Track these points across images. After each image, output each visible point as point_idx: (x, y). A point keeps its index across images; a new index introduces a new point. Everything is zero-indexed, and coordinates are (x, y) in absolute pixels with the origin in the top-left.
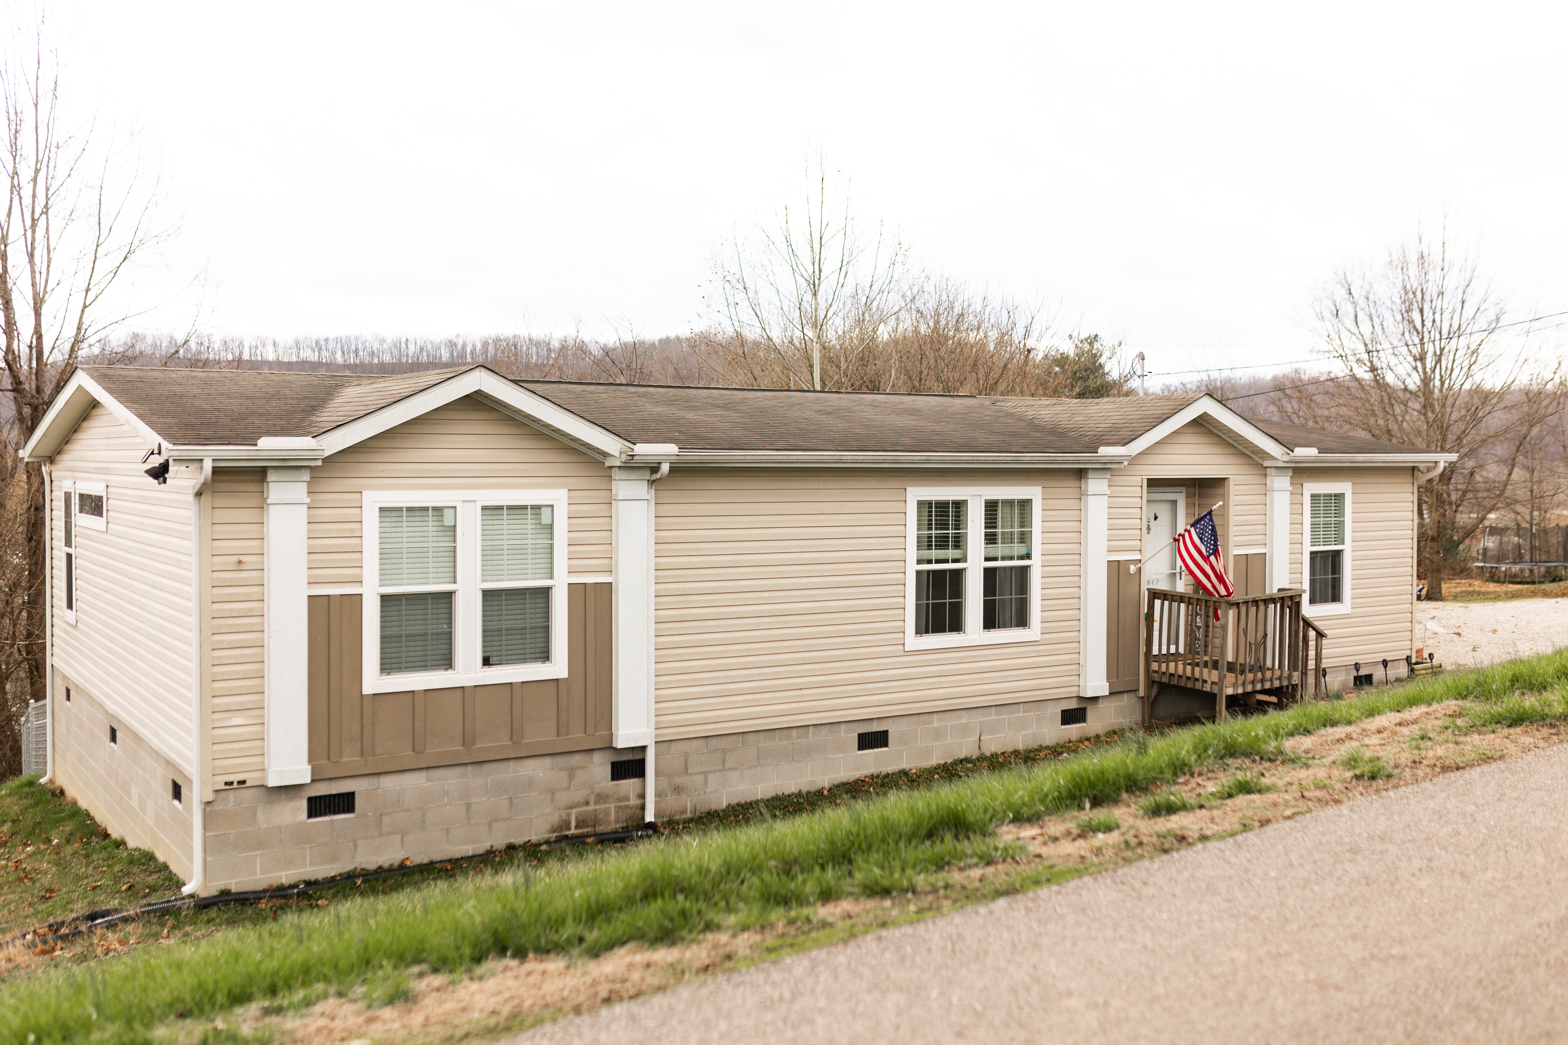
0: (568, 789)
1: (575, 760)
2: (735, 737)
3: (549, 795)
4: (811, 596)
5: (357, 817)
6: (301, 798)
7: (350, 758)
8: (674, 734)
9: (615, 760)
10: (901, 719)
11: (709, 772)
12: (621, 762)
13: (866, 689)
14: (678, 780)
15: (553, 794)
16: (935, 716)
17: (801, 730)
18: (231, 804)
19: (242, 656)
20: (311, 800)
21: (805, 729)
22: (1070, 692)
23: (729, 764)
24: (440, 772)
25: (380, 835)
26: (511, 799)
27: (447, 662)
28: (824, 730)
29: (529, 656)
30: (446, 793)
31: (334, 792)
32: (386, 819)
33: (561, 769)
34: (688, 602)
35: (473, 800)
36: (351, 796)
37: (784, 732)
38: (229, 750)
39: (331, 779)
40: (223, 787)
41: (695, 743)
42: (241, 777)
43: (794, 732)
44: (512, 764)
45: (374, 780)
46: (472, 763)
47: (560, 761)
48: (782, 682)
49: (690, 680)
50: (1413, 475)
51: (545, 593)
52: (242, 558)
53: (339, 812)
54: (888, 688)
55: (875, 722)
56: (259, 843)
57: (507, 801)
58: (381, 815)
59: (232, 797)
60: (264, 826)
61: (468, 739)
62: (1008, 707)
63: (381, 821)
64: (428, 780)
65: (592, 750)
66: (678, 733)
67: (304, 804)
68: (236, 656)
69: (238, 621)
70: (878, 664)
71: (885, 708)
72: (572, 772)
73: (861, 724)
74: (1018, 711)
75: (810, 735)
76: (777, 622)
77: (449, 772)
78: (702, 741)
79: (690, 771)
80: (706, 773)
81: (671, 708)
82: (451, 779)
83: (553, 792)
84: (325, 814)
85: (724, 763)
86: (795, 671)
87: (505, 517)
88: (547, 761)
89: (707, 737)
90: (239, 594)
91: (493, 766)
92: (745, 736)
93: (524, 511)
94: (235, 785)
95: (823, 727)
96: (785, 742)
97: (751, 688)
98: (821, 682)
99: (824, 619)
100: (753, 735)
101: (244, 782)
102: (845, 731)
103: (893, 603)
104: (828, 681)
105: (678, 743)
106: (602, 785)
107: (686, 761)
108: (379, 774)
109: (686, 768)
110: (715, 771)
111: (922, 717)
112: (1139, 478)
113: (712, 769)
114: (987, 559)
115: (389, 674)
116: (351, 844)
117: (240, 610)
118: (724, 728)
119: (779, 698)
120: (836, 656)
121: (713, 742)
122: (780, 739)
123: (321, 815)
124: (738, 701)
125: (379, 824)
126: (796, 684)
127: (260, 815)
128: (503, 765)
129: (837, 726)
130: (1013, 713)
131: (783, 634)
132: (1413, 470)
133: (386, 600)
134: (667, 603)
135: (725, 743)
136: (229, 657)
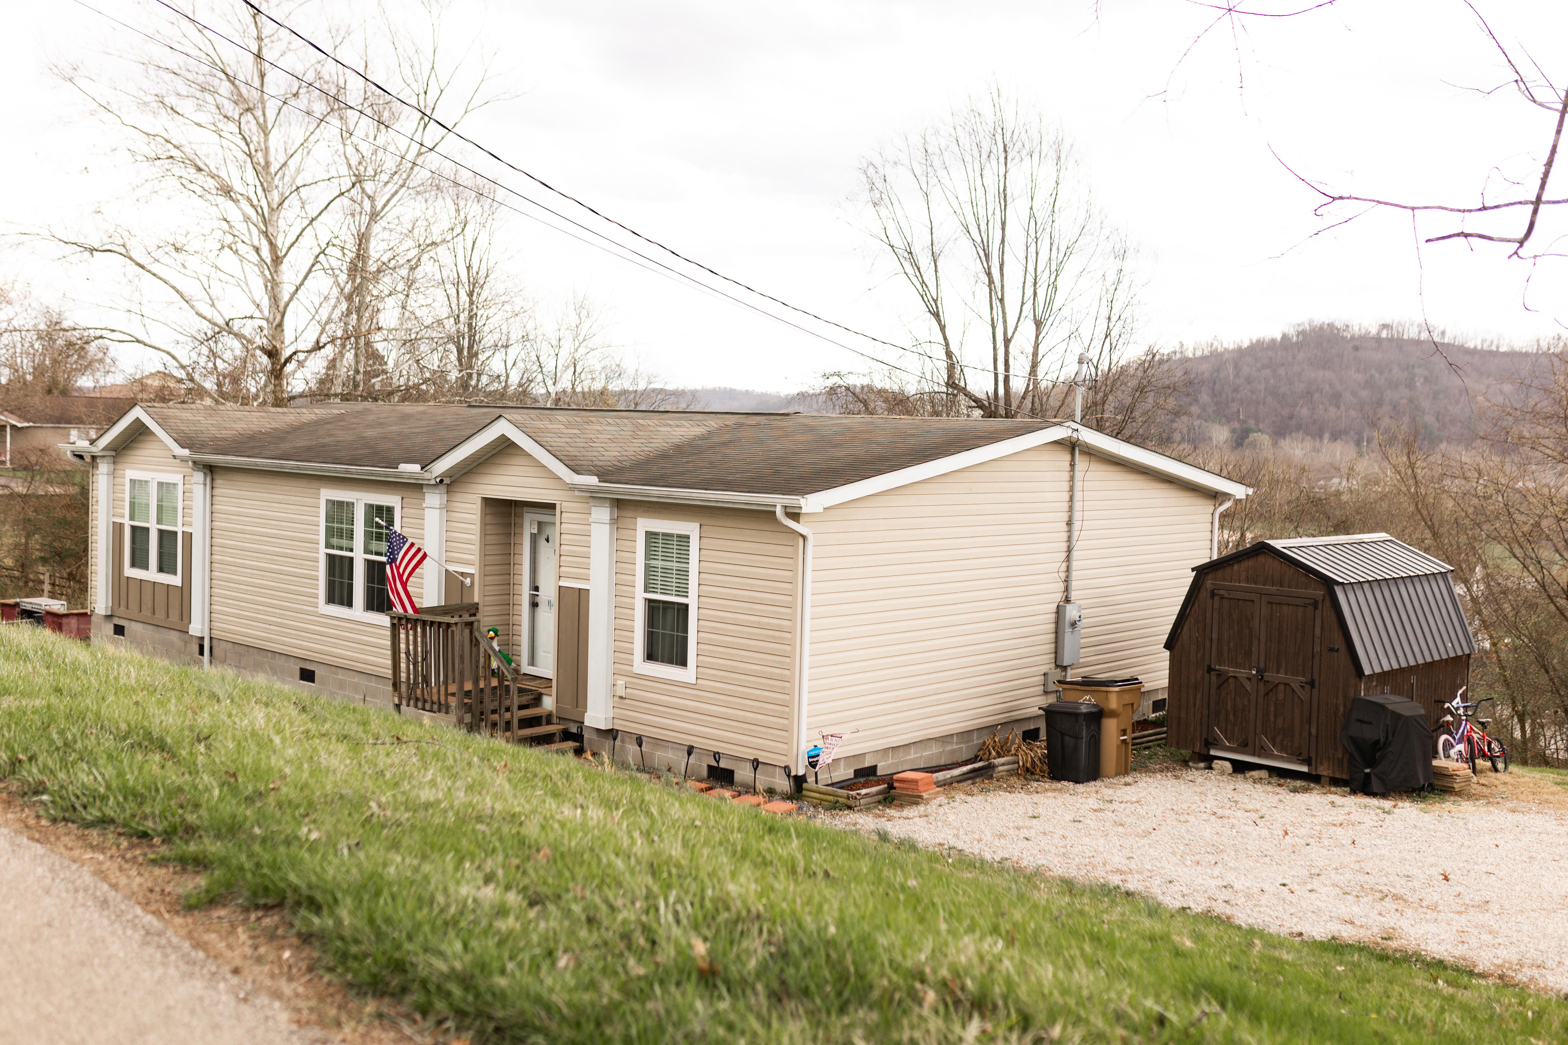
0: (184, 653)
1: (187, 637)
4: (275, 560)
5: (126, 640)
6: (112, 623)
7: (122, 608)
8: (220, 635)
10: (321, 665)
13: (300, 636)
16: (340, 670)
17: (273, 654)
18: (96, 619)
20: (115, 626)
23: (242, 664)
24: (147, 626)
28: (283, 658)
30: (148, 638)
31: (120, 624)
32: (133, 645)
34: (225, 552)
35: (156, 646)
36: (124, 628)
37: (265, 652)
40: (93, 609)
41: (229, 645)
43: (270, 654)
45: (129, 622)
46: (155, 625)
47: (182, 636)
48: (262, 616)
49: (225, 603)
51: (176, 534)
53: (121, 635)
55: (308, 662)
60: (103, 633)
61: (154, 611)
62: (382, 679)
64: (143, 629)
67: (112, 627)
70: (306, 619)
71: (311, 653)
72: (186, 644)
73: (301, 661)
75: (277, 659)
79: (227, 662)
81: (218, 618)
82: (149, 632)
83: (180, 653)
85: (240, 662)
89: (233, 642)
91: (161, 630)
92: (249, 648)
97: (249, 616)
98: (279, 623)
99: (280, 578)
100: (252, 649)
102: (293, 663)
103: (313, 575)
104: (282, 623)
105: (222, 642)
106: (196, 656)
109: (226, 659)
111: (333, 668)
112: (476, 496)
113: (236, 664)
114: (366, 552)
115: (132, 567)
119: (261, 627)
121: (236, 647)
122: (264, 657)
123: (117, 634)
124: (244, 623)
128: (164, 630)
129: (289, 658)
130: (386, 686)
131: (263, 584)
133: (133, 529)
134: (217, 551)
135: (241, 649)
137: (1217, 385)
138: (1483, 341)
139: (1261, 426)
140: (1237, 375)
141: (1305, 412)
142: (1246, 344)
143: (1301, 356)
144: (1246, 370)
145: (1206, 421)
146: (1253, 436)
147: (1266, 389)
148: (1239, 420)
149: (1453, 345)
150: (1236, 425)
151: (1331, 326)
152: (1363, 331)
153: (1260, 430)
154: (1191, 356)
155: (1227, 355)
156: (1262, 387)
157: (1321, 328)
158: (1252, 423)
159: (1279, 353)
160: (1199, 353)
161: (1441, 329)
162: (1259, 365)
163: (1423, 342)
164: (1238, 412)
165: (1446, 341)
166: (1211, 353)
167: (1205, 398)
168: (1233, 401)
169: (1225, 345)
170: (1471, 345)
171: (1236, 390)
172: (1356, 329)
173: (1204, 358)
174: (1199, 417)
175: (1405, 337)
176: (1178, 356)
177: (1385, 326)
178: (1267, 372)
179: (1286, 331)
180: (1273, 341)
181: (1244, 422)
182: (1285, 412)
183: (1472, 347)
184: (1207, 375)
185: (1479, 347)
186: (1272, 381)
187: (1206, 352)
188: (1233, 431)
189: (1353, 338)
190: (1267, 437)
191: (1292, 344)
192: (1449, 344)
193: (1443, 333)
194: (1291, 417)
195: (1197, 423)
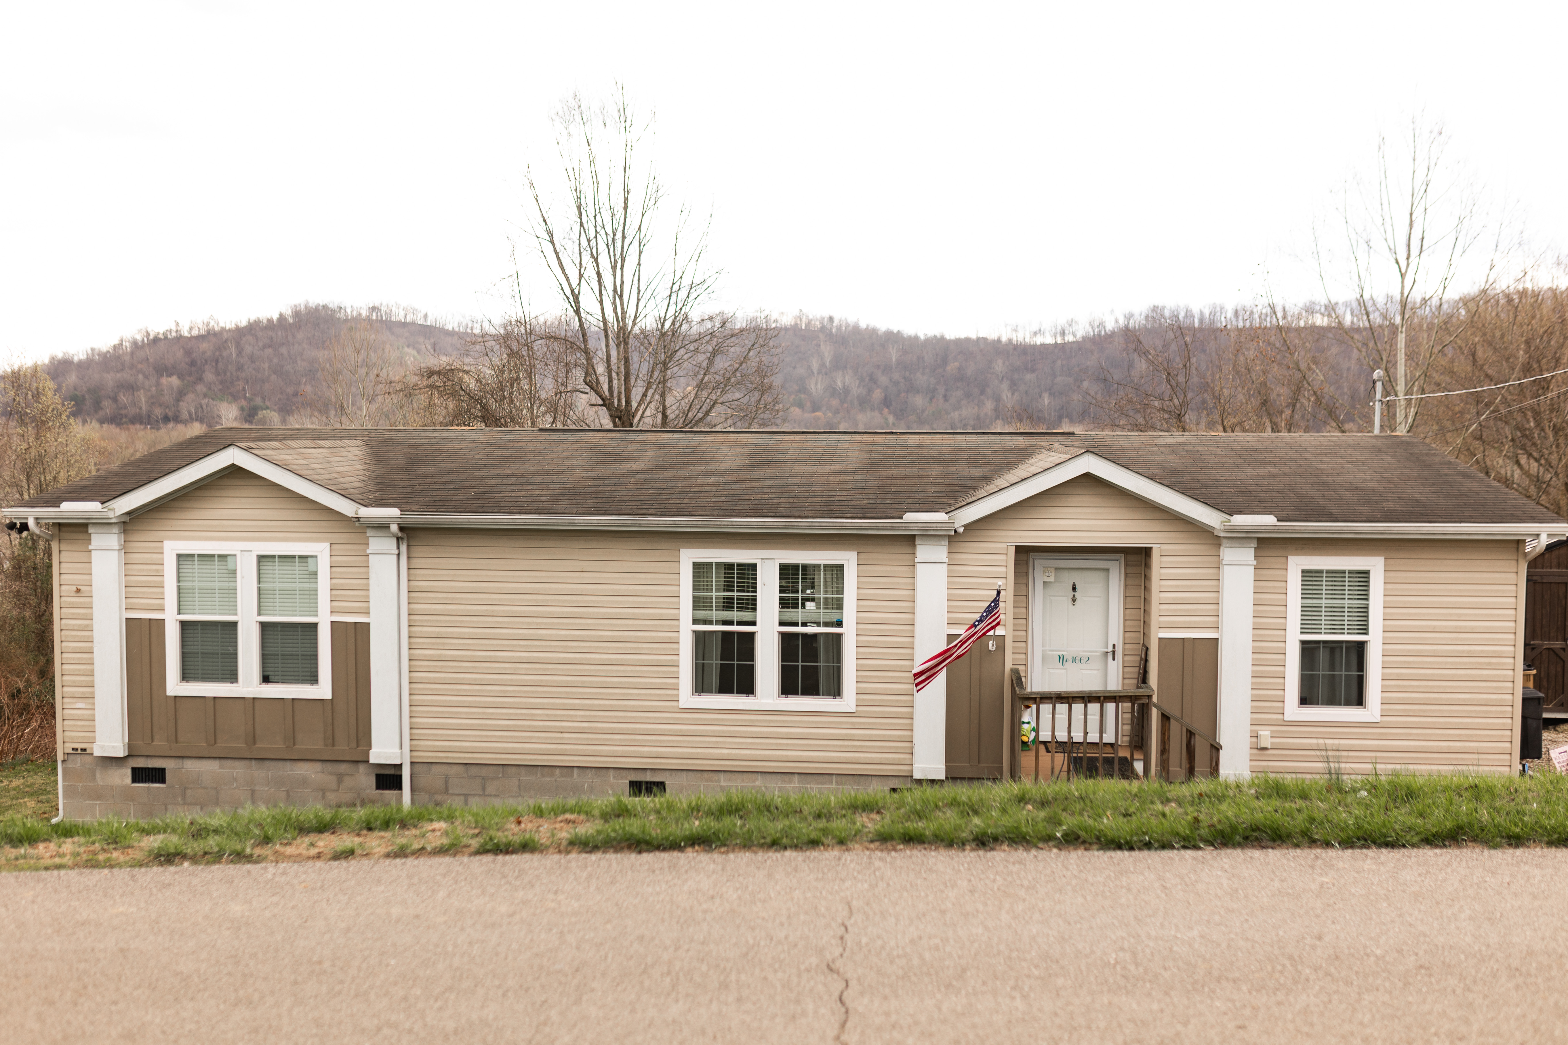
0: (337, 790)
1: (343, 768)
2: (495, 768)
3: (321, 793)
4: (572, 647)
5: (167, 787)
6: (126, 767)
7: (160, 742)
8: (432, 757)
9: (379, 772)
10: (680, 773)
11: (469, 795)
12: (383, 775)
13: (635, 740)
14: (439, 798)
15: (324, 794)
16: (722, 775)
17: (565, 770)
18: (79, 765)
19: (82, 658)
20: (135, 770)
21: (569, 770)
22: (900, 771)
23: (490, 789)
24: (229, 763)
25: (185, 804)
26: (288, 792)
27: (232, 676)
28: (590, 773)
29: (300, 678)
30: (235, 780)
31: (150, 766)
32: (189, 793)
33: (331, 774)
34: (444, 644)
35: (257, 788)
36: (163, 770)
37: (546, 770)
38: (75, 725)
39: (147, 756)
40: (71, 751)
41: (455, 768)
42: (83, 746)
43: (558, 771)
44: (288, 764)
45: (180, 761)
46: (256, 759)
47: (330, 767)
48: (541, 723)
49: (447, 712)
50: (1518, 548)
51: (314, 626)
52: (79, 587)
53: (156, 782)
54: (661, 741)
55: (649, 773)
56: (98, 795)
57: (285, 793)
58: (185, 789)
59: (79, 759)
60: (101, 784)
61: (253, 739)
62: (815, 776)
63: (185, 793)
64: (221, 767)
65: (358, 762)
66: (436, 757)
67: (129, 772)
68: (78, 659)
69: (79, 633)
70: (648, 718)
71: (658, 760)
72: (340, 777)
73: (633, 773)
74: (831, 783)
75: (575, 775)
76: (536, 669)
77: (238, 763)
78: (461, 768)
79: (450, 792)
80: (466, 796)
81: (429, 735)
82: (239, 770)
83: (323, 791)
84: (145, 782)
85: (484, 789)
86: (556, 715)
87: (277, 564)
88: (318, 766)
89: (466, 764)
90: (79, 614)
91: (272, 764)
92: (505, 768)
93: (293, 560)
94: (79, 751)
95: (589, 770)
96: (548, 779)
97: (508, 726)
98: (583, 728)
99: (585, 670)
100: (514, 768)
101: (85, 750)
102: (614, 777)
103: (666, 660)
104: (591, 728)
105: (438, 766)
106: (367, 791)
107: (446, 783)
108: (183, 757)
109: (447, 788)
110: (475, 795)
111: (706, 775)
112: (1004, 545)
113: (473, 793)
114: (781, 624)
115: (187, 681)
116: (163, 807)
117: (80, 625)
118: (481, 759)
119: (538, 738)
120: (600, 705)
121: (474, 771)
122: (543, 775)
123: (142, 782)
124: (495, 736)
125: (184, 796)
126: (556, 727)
127: (98, 775)
128: (280, 764)
129: (604, 771)
130: (822, 784)
131: (542, 680)
132: (1518, 543)
133: (185, 626)
134: (423, 643)
135: (484, 772)
136: (74, 659)
137: (220, 364)
138: (459, 325)
139: (268, 403)
140: (240, 353)
141: (308, 389)
142: (244, 323)
143: (300, 336)
144: (248, 349)
145: (213, 399)
146: (261, 414)
147: (269, 368)
148: (245, 398)
149: (435, 327)
150: (244, 403)
151: (325, 307)
152: (355, 314)
153: (267, 408)
154: (186, 334)
155: (225, 336)
156: (266, 365)
157: (317, 309)
158: (258, 401)
159: (280, 333)
160: (195, 333)
161: (423, 312)
162: (261, 344)
163: (409, 324)
164: (244, 390)
165: (429, 324)
166: (208, 332)
167: (209, 376)
168: (238, 379)
169: (222, 324)
170: (449, 327)
171: (240, 368)
172: (349, 311)
173: (200, 338)
174: (205, 396)
175: (393, 319)
176: (174, 334)
177: (373, 309)
178: (269, 351)
179: (283, 311)
180: (270, 321)
181: (251, 400)
182: (290, 390)
183: (451, 329)
184: (209, 354)
185: (457, 329)
186: (275, 360)
187: (203, 332)
188: (242, 409)
189: (346, 321)
190: (276, 414)
191: (290, 324)
192: (431, 326)
193: (426, 316)
194: (296, 394)
195: (204, 402)
